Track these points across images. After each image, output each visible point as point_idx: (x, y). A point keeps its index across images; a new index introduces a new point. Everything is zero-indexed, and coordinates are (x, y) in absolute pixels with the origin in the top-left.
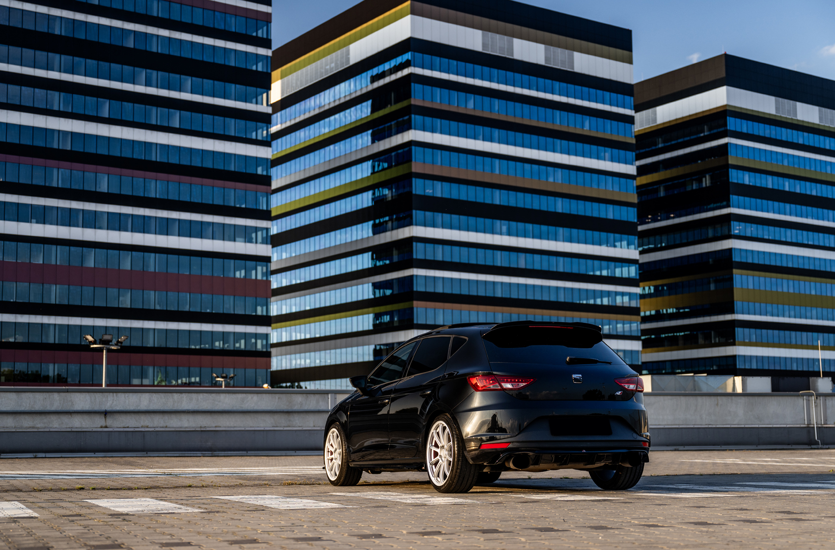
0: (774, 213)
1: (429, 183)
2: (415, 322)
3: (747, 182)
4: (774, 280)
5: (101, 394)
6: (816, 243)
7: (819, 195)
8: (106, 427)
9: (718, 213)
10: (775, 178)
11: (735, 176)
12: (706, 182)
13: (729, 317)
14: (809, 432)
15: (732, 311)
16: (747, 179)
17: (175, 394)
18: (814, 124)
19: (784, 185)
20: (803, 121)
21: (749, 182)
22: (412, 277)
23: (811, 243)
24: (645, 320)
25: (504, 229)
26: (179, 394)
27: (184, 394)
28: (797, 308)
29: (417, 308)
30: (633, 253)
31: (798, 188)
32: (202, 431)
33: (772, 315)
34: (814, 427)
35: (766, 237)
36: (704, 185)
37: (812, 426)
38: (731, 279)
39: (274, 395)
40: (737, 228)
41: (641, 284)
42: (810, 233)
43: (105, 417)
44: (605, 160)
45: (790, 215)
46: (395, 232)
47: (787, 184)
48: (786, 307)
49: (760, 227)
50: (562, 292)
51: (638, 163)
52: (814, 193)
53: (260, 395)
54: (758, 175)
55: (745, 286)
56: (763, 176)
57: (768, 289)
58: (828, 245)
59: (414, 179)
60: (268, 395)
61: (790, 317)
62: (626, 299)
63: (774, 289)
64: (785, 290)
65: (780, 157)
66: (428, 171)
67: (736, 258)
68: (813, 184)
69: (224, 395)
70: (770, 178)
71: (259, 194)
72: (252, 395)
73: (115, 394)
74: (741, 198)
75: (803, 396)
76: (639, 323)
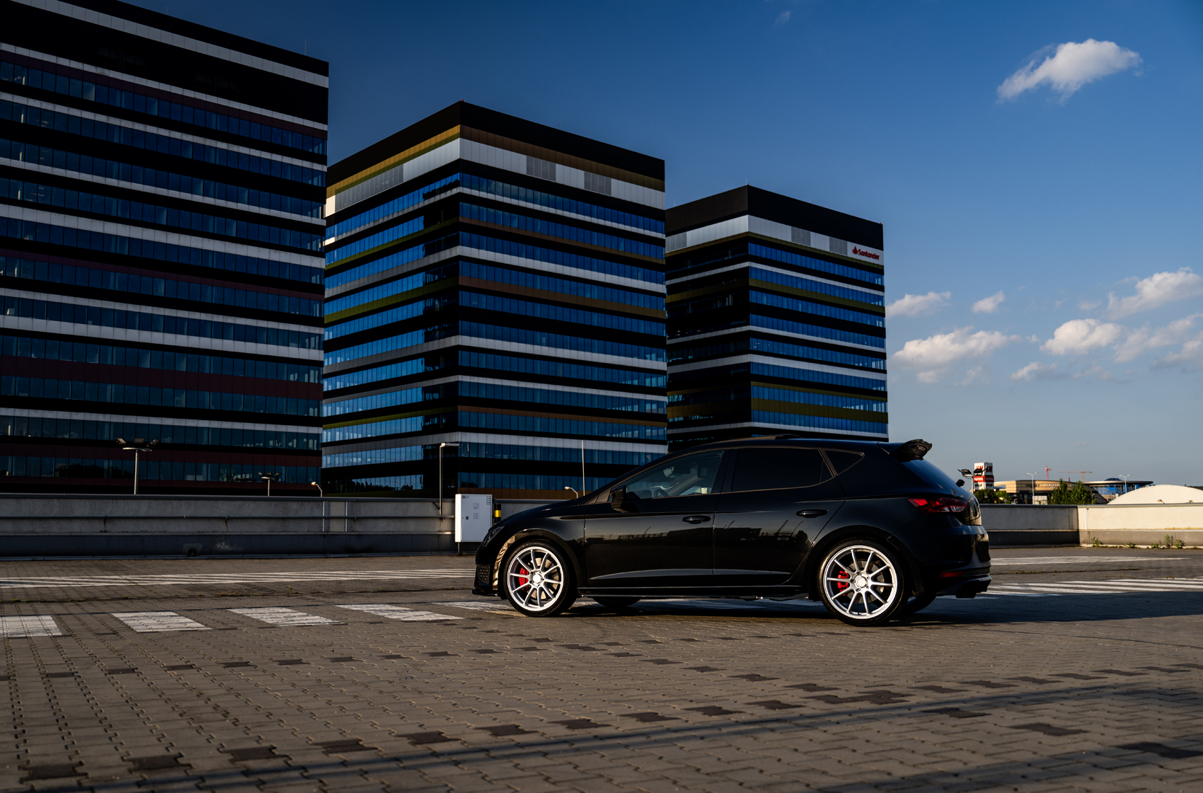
0: (788, 331)
1: (474, 295)
3: (765, 302)
4: (787, 392)
5: (101, 501)
6: (825, 359)
7: (828, 315)
8: (105, 532)
9: (738, 330)
10: (790, 300)
11: (754, 297)
12: (729, 301)
13: (746, 424)
15: (750, 420)
16: (765, 300)
17: (173, 501)
18: (825, 251)
19: (798, 307)
20: (815, 249)
21: (767, 302)
22: (457, 382)
23: (820, 359)
24: (671, 426)
25: (544, 340)
26: (177, 501)
27: (183, 501)
28: (807, 417)
29: (461, 411)
30: (661, 365)
31: (811, 309)
32: (199, 535)
33: (785, 424)
35: (781, 353)
36: (727, 304)
38: (749, 390)
39: (270, 502)
40: (755, 344)
41: (668, 393)
42: (820, 350)
43: (105, 523)
44: (638, 279)
45: (803, 334)
46: (442, 340)
47: (800, 305)
48: (797, 416)
49: (776, 343)
50: (596, 399)
51: (668, 283)
52: (824, 314)
53: (256, 502)
54: (775, 296)
55: (761, 397)
56: (780, 297)
57: (782, 399)
58: (835, 361)
59: (460, 292)
60: (264, 502)
61: (800, 425)
62: (654, 406)
63: (787, 400)
64: (797, 401)
65: (794, 281)
66: (474, 285)
67: (754, 371)
68: (823, 306)
69: (222, 502)
70: (785, 300)
71: (312, 302)
72: (249, 502)
73: (114, 501)
74: (760, 317)
76: (665, 429)
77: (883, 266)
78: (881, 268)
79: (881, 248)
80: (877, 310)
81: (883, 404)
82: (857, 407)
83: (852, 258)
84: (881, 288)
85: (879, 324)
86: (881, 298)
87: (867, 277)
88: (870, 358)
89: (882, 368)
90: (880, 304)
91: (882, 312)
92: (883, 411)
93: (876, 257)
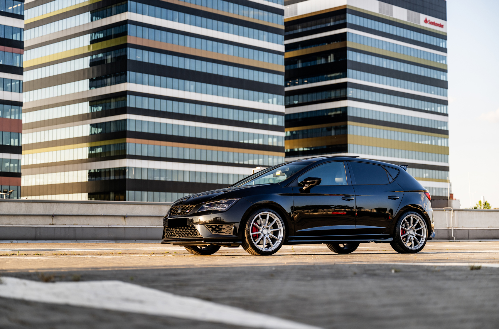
1: (139, 51)
2: (127, 154)
3: (358, 60)
4: (374, 130)
6: (403, 105)
7: (406, 71)
8: (53, 224)
9: (338, 81)
10: (377, 58)
11: (351, 56)
12: (331, 59)
13: (344, 154)
14: (448, 232)
15: (346, 151)
16: (359, 58)
18: (403, 21)
19: (383, 64)
20: (397, 19)
21: (360, 60)
22: (125, 120)
23: (399, 104)
24: (287, 155)
25: (192, 87)
27: (99, 204)
28: (389, 149)
29: (129, 143)
30: (282, 109)
31: (392, 65)
33: (373, 154)
34: (451, 229)
35: (370, 100)
36: (329, 61)
37: (450, 228)
38: (346, 127)
39: (151, 206)
40: (351, 92)
41: (286, 129)
42: (399, 98)
44: (263, 40)
46: (113, 86)
47: (385, 63)
48: (382, 149)
49: (366, 92)
50: (232, 133)
51: (286, 42)
52: (402, 70)
53: (143, 206)
54: (366, 56)
55: (355, 134)
56: (370, 56)
59: (128, 49)
60: (147, 206)
62: (275, 140)
64: (382, 137)
65: (381, 44)
66: (139, 43)
67: (350, 114)
68: (402, 64)
69: (122, 205)
70: (374, 58)
71: (14, 54)
72: (138, 206)
73: (58, 204)
74: (354, 72)
75: (445, 210)
76: (283, 157)
77: (446, 33)
78: (444, 34)
79: (445, 19)
80: (442, 67)
81: (446, 140)
82: (427, 143)
83: (424, 27)
84: (445, 50)
85: (443, 78)
86: (445, 58)
87: (434, 41)
88: (436, 104)
89: (445, 112)
90: (444, 63)
91: (445, 68)
92: (446, 145)
93: (441, 26)
